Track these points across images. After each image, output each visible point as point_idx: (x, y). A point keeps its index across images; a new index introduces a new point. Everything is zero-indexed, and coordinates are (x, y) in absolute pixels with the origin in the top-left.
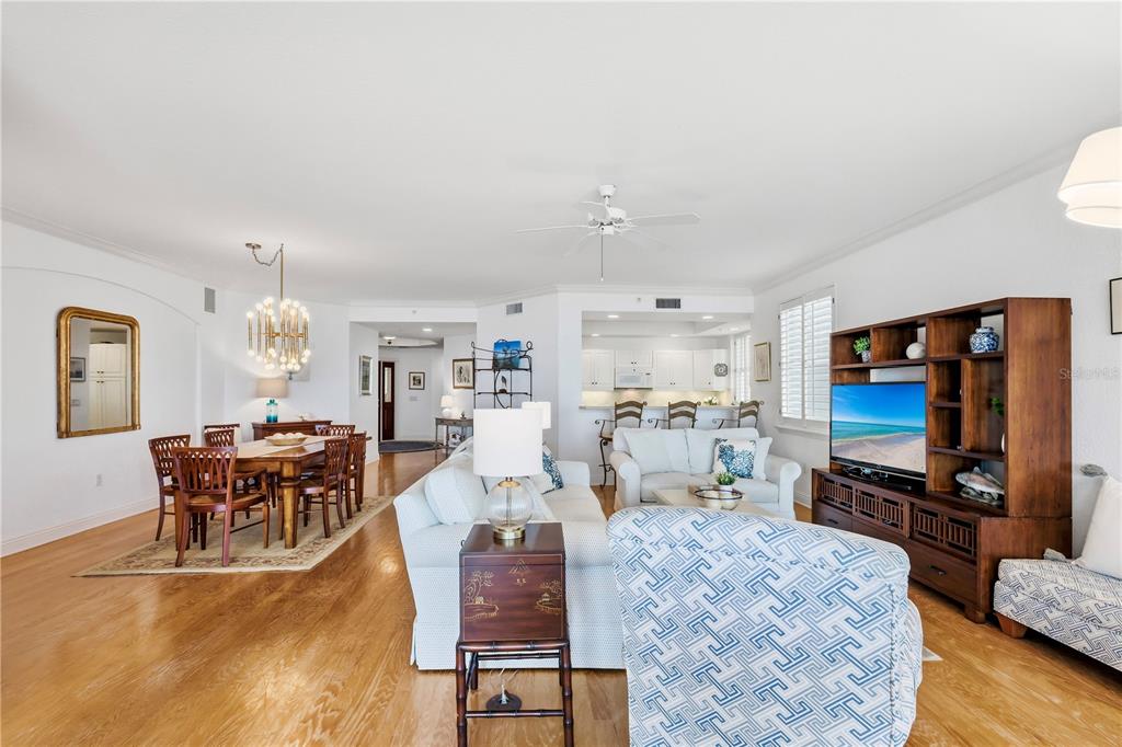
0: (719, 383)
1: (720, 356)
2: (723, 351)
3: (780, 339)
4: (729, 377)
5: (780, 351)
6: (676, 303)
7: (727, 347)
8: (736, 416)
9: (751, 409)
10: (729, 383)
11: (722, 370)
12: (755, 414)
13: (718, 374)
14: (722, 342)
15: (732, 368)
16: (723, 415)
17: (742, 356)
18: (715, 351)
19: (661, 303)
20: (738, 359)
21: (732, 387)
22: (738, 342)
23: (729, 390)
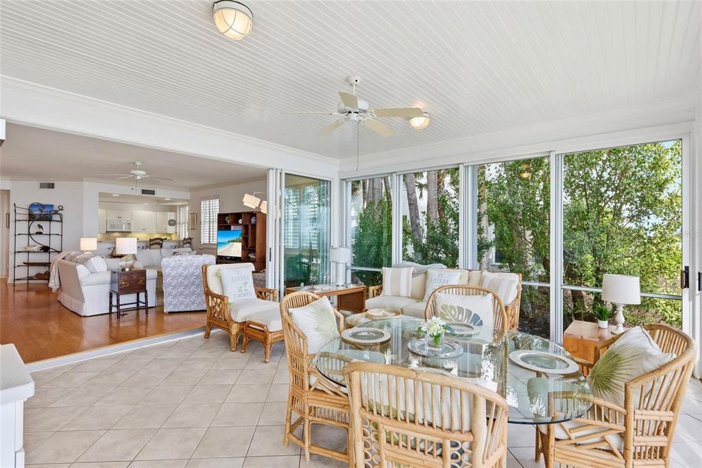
0: (171, 229)
1: (171, 216)
2: (173, 213)
3: (200, 212)
4: (176, 227)
5: (200, 218)
6: (152, 192)
7: (175, 211)
8: (182, 244)
9: (188, 241)
10: (176, 229)
11: (173, 223)
12: (190, 243)
13: (170, 225)
14: (173, 209)
15: (178, 222)
16: (176, 244)
17: (184, 215)
18: (169, 213)
19: (144, 192)
20: (181, 217)
21: (178, 231)
22: (181, 209)
23: (176, 233)
